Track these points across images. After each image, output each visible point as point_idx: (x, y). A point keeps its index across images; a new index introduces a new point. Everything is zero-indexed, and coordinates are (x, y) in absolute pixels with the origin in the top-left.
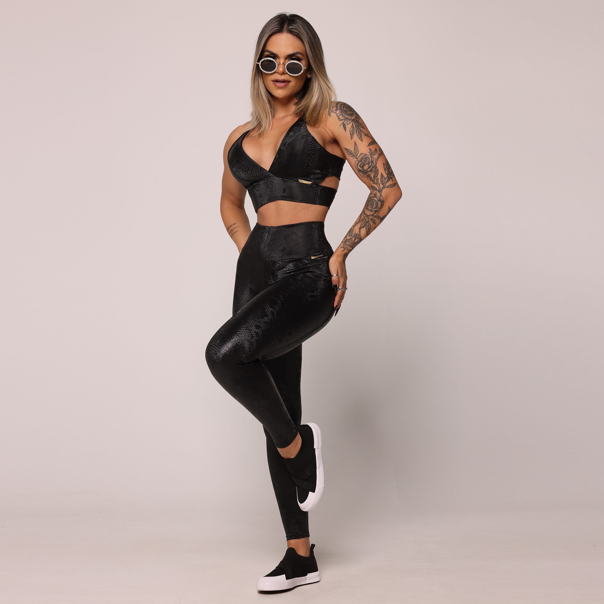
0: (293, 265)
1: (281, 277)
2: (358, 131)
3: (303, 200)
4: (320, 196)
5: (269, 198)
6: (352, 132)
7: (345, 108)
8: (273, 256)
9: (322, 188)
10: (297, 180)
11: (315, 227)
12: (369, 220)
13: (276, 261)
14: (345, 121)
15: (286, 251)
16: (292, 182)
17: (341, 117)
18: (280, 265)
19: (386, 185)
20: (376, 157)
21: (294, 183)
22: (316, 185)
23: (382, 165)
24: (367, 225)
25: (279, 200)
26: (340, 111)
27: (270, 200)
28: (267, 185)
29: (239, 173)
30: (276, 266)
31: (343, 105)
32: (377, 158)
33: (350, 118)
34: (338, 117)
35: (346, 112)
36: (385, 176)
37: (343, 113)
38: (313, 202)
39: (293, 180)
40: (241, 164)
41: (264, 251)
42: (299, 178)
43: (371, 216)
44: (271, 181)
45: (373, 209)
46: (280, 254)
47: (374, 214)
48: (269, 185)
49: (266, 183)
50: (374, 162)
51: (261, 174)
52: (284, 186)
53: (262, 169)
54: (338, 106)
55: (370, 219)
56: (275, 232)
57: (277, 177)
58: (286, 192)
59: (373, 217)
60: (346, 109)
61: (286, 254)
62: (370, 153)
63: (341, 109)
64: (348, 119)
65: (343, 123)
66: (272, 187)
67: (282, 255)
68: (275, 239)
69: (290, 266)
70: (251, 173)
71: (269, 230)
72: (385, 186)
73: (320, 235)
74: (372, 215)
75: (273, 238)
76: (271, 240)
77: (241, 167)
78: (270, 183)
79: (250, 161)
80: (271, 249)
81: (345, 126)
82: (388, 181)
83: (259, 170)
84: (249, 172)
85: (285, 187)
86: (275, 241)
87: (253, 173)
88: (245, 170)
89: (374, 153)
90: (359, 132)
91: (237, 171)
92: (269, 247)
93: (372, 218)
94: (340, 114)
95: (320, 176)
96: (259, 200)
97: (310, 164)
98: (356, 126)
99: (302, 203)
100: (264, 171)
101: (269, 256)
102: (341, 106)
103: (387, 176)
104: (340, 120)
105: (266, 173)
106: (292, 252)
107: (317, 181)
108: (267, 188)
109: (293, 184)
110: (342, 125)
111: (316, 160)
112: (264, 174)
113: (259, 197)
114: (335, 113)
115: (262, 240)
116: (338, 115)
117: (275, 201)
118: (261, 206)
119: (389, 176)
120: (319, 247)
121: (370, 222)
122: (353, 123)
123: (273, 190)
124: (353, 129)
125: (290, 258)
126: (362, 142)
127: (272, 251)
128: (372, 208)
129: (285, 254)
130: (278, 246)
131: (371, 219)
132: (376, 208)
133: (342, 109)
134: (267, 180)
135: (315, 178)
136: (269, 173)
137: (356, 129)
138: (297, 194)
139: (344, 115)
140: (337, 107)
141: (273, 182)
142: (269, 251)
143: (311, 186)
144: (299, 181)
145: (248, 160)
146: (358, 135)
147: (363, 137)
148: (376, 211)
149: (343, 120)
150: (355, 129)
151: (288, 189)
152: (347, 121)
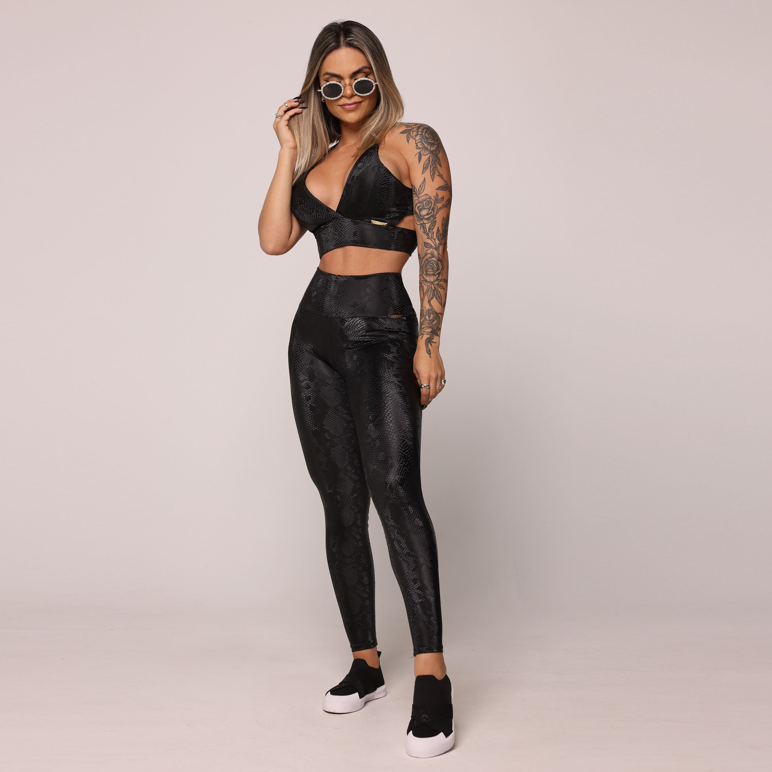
0: (366, 325)
1: (352, 337)
2: (433, 167)
3: (377, 245)
4: (396, 240)
5: (337, 244)
6: (426, 166)
7: (427, 134)
8: (341, 311)
9: (400, 230)
10: (369, 220)
11: (391, 279)
12: (435, 286)
13: (345, 318)
14: (422, 151)
15: (358, 307)
16: (364, 223)
17: (419, 145)
18: (349, 324)
20: (439, 205)
21: (366, 224)
22: (392, 226)
23: (442, 219)
25: (349, 245)
26: (421, 137)
27: (337, 245)
28: (335, 228)
29: (303, 216)
30: (344, 324)
31: (426, 129)
32: (440, 208)
33: (429, 148)
34: (416, 144)
35: (427, 138)
37: (423, 140)
38: (388, 248)
39: (364, 221)
40: (304, 205)
41: (330, 305)
42: (372, 218)
43: (436, 281)
44: (340, 224)
45: (435, 272)
46: (351, 310)
48: (338, 228)
49: (335, 225)
50: (436, 210)
51: (328, 215)
52: (354, 229)
53: (328, 209)
54: (419, 130)
56: (344, 283)
57: (347, 218)
58: (357, 236)
59: (438, 282)
60: (429, 135)
61: (358, 311)
62: (435, 199)
63: (422, 135)
64: (426, 149)
65: (420, 152)
66: (341, 230)
67: (352, 311)
68: (344, 292)
69: (363, 325)
70: (316, 215)
71: (336, 279)
73: (399, 288)
74: (437, 279)
75: (341, 290)
76: (339, 292)
77: (304, 209)
78: (339, 226)
79: (314, 200)
80: (339, 303)
81: (421, 156)
83: (325, 211)
84: (314, 214)
85: (356, 230)
86: (344, 293)
87: (319, 215)
88: (309, 212)
89: (440, 200)
90: (433, 169)
91: (300, 213)
92: (337, 301)
94: (419, 140)
95: (397, 215)
96: (325, 245)
97: (384, 200)
98: (432, 159)
99: (375, 248)
100: (330, 212)
101: (336, 311)
102: (424, 130)
104: (418, 149)
105: (334, 214)
106: (366, 308)
107: (394, 222)
108: (335, 231)
109: (365, 226)
110: (418, 154)
111: (390, 195)
112: (331, 215)
113: (325, 241)
114: (414, 139)
115: (327, 291)
116: (417, 142)
117: (342, 247)
118: (327, 252)
120: (399, 303)
122: (431, 155)
123: (342, 234)
124: (429, 162)
125: (363, 315)
126: (433, 181)
127: (340, 306)
128: (433, 271)
129: (356, 310)
130: (348, 300)
131: (437, 284)
132: (438, 269)
133: (424, 135)
134: (335, 222)
135: (391, 219)
136: (337, 214)
137: (432, 164)
138: (370, 238)
139: (423, 142)
140: (418, 132)
141: (342, 225)
142: (336, 305)
143: (386, 228)
144: (372, 222)
145: (313, 199)
146: (432, 171)
147: (436, 176)
148: (439, 274)
149: (420, 149)
150: (430, 164)
151: (359, 232)
152: (425, 152)
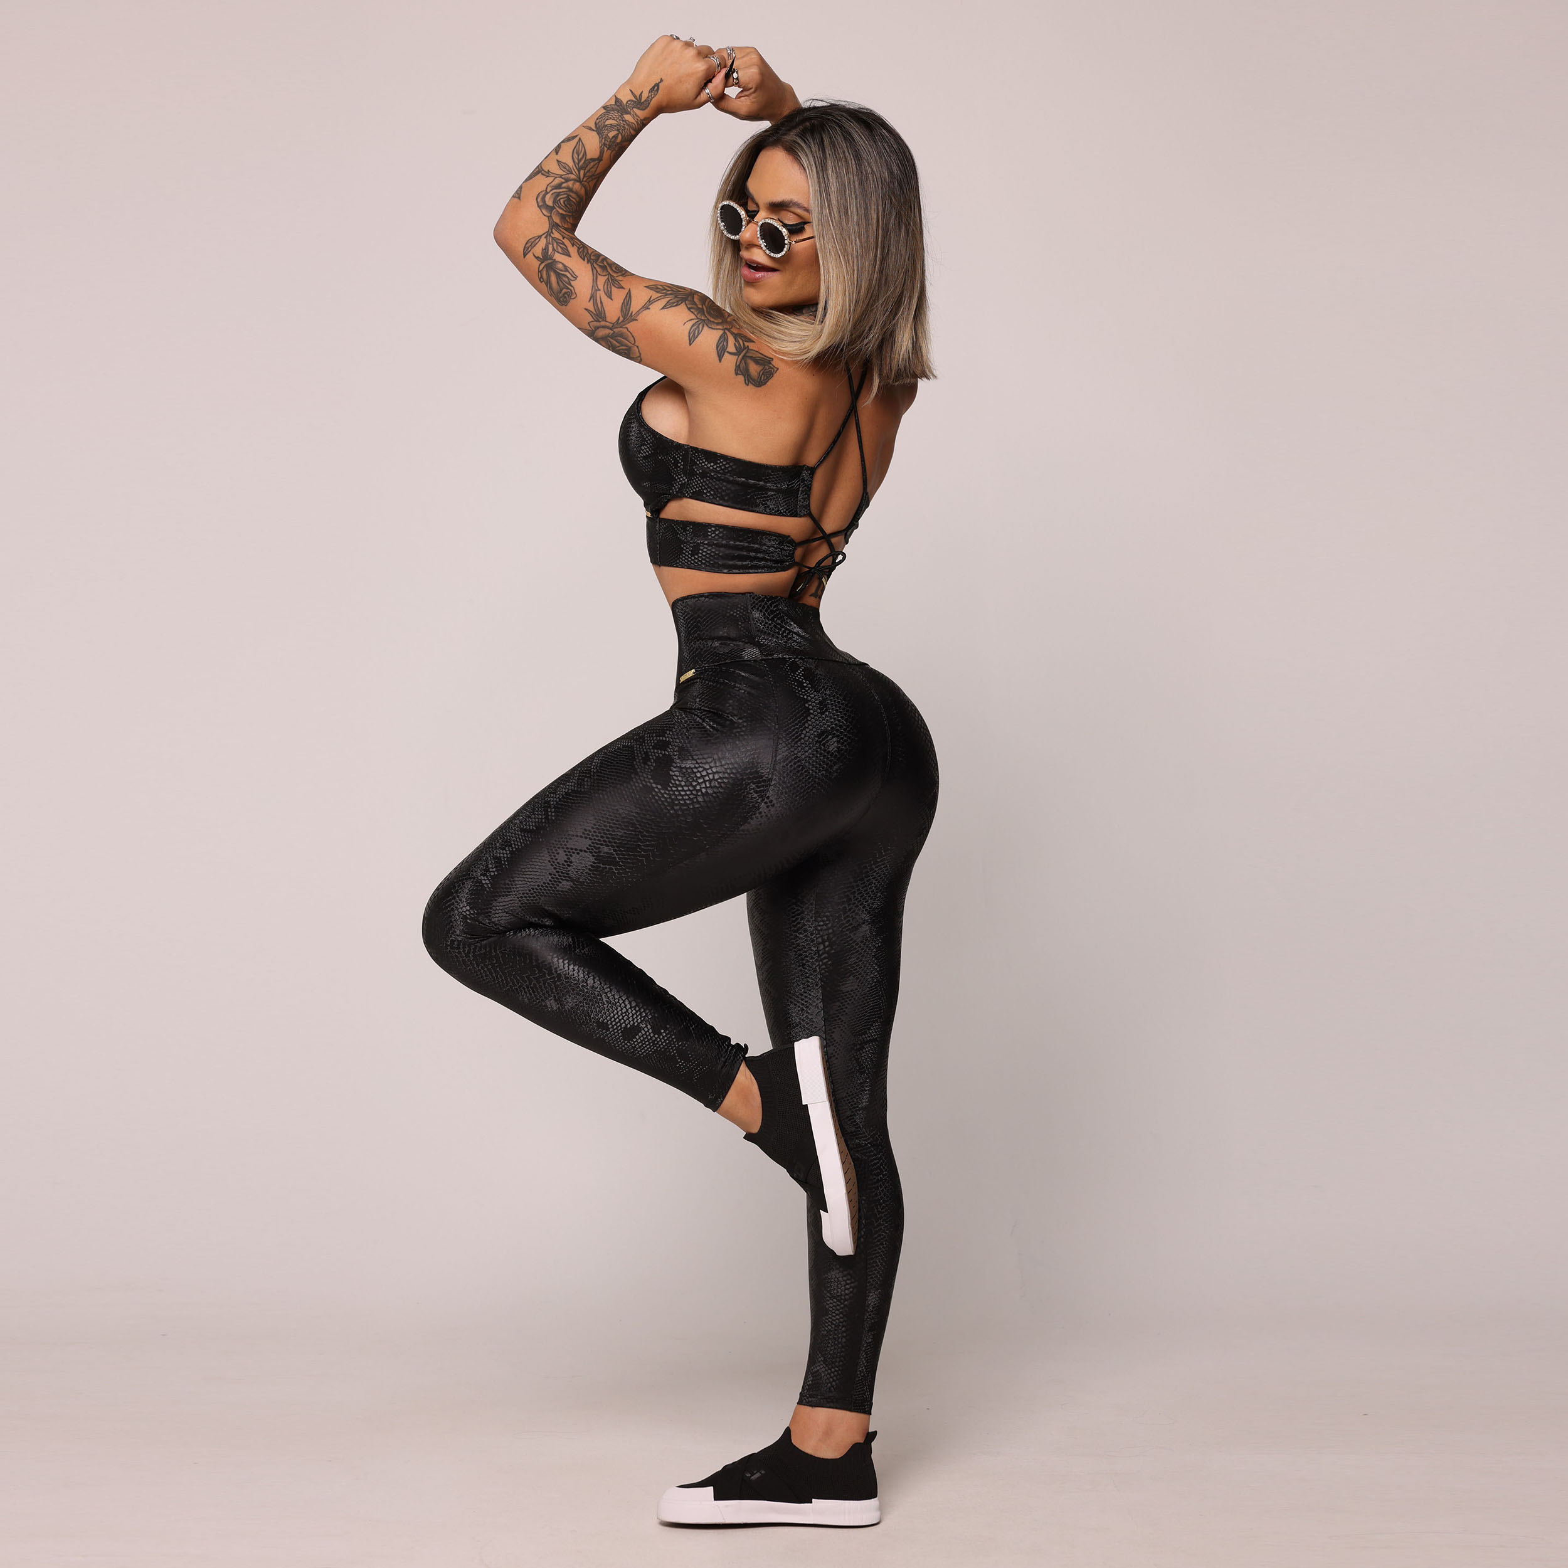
12: (577, 172)
19: (545, 240)
24: (583, 161)
36: (558, 257)
47: (564, 183)
55: (574, 173)
72: (546, 237)
82: (545, 249)
93: (568, 174)
103: (554, 258)
119: (550, 261)
121: (575, 168)
